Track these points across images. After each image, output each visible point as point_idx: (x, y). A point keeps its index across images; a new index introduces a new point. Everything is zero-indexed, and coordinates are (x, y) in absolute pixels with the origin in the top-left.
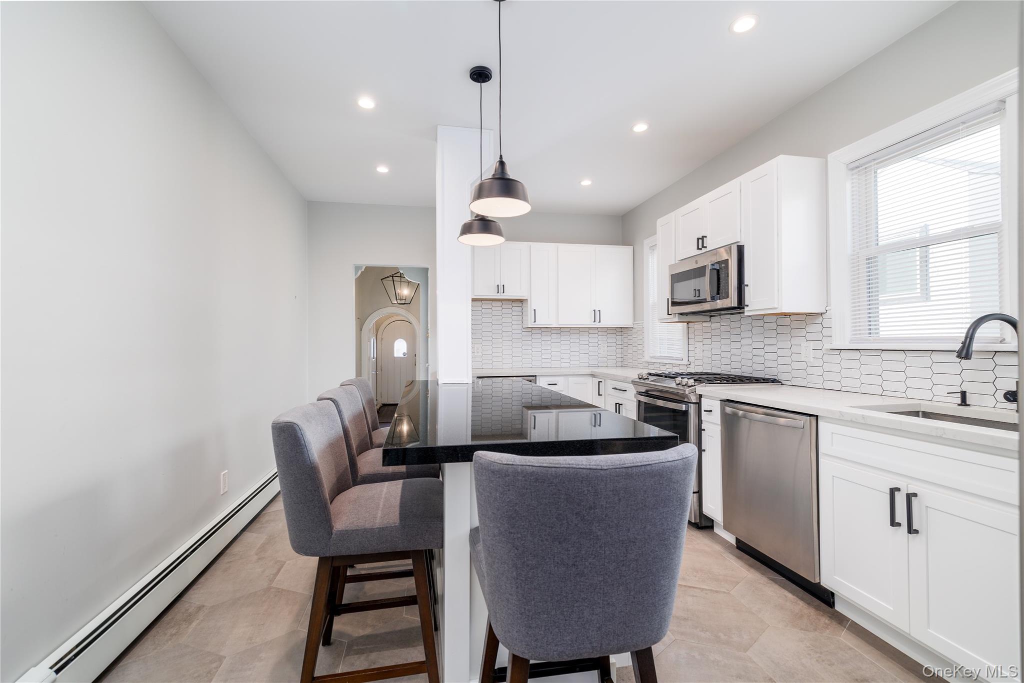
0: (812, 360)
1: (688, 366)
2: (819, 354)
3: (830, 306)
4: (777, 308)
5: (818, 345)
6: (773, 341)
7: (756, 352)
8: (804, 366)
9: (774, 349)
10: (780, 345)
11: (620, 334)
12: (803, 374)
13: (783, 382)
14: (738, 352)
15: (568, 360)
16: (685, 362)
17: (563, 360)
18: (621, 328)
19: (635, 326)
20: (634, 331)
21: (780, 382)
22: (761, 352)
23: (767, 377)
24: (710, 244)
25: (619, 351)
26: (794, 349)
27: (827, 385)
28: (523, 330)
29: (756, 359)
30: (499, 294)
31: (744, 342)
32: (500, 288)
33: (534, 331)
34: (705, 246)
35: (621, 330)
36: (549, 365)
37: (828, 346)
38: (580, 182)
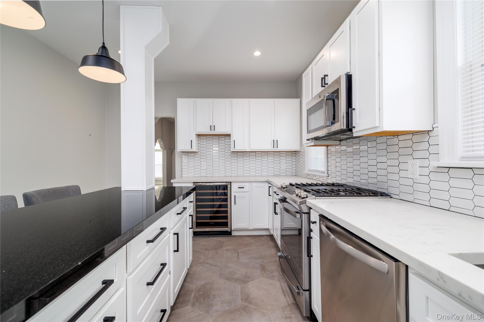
0: (418, 177)
1: (328, 177)
2: (426, 171)
3: (438, 123)
4: (378, 127)
5: (425, 163)
6: (384, 159)
7: (371, 168)
8: (410, 182)
9: (384, 166)
10: (390, 162)
11: (294, 155)
12: (410, 190)
13: (393, 196)
14: (358, 168)
15: (261, 172)
16: (325, 174)
17: (257, 172)
18: (295, 151)
19: (302, 150)
20: (301, 153)
21: (389, 196)
22: (374, 169)
23: (379, 190)
24: (330, 80)
25: (294, 166)
26: (402, 166)
27: (434, 203)
28: (232, 153)
29: (371, 174)
30: (212, 131)
31: (362, 160)
32: (213, 127)
33: (238, 154)
34: (326, 82)
35: (295, 153)
36: (248, 175)
37: (434, 164)
38: (253, 54)
